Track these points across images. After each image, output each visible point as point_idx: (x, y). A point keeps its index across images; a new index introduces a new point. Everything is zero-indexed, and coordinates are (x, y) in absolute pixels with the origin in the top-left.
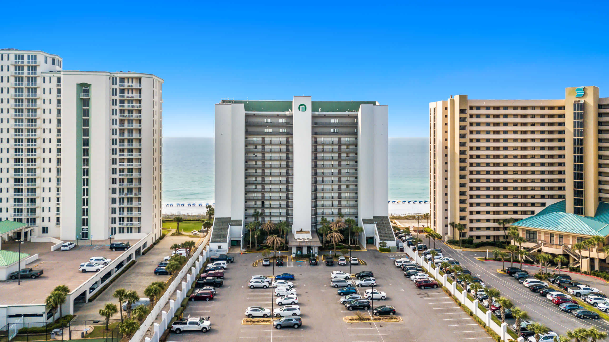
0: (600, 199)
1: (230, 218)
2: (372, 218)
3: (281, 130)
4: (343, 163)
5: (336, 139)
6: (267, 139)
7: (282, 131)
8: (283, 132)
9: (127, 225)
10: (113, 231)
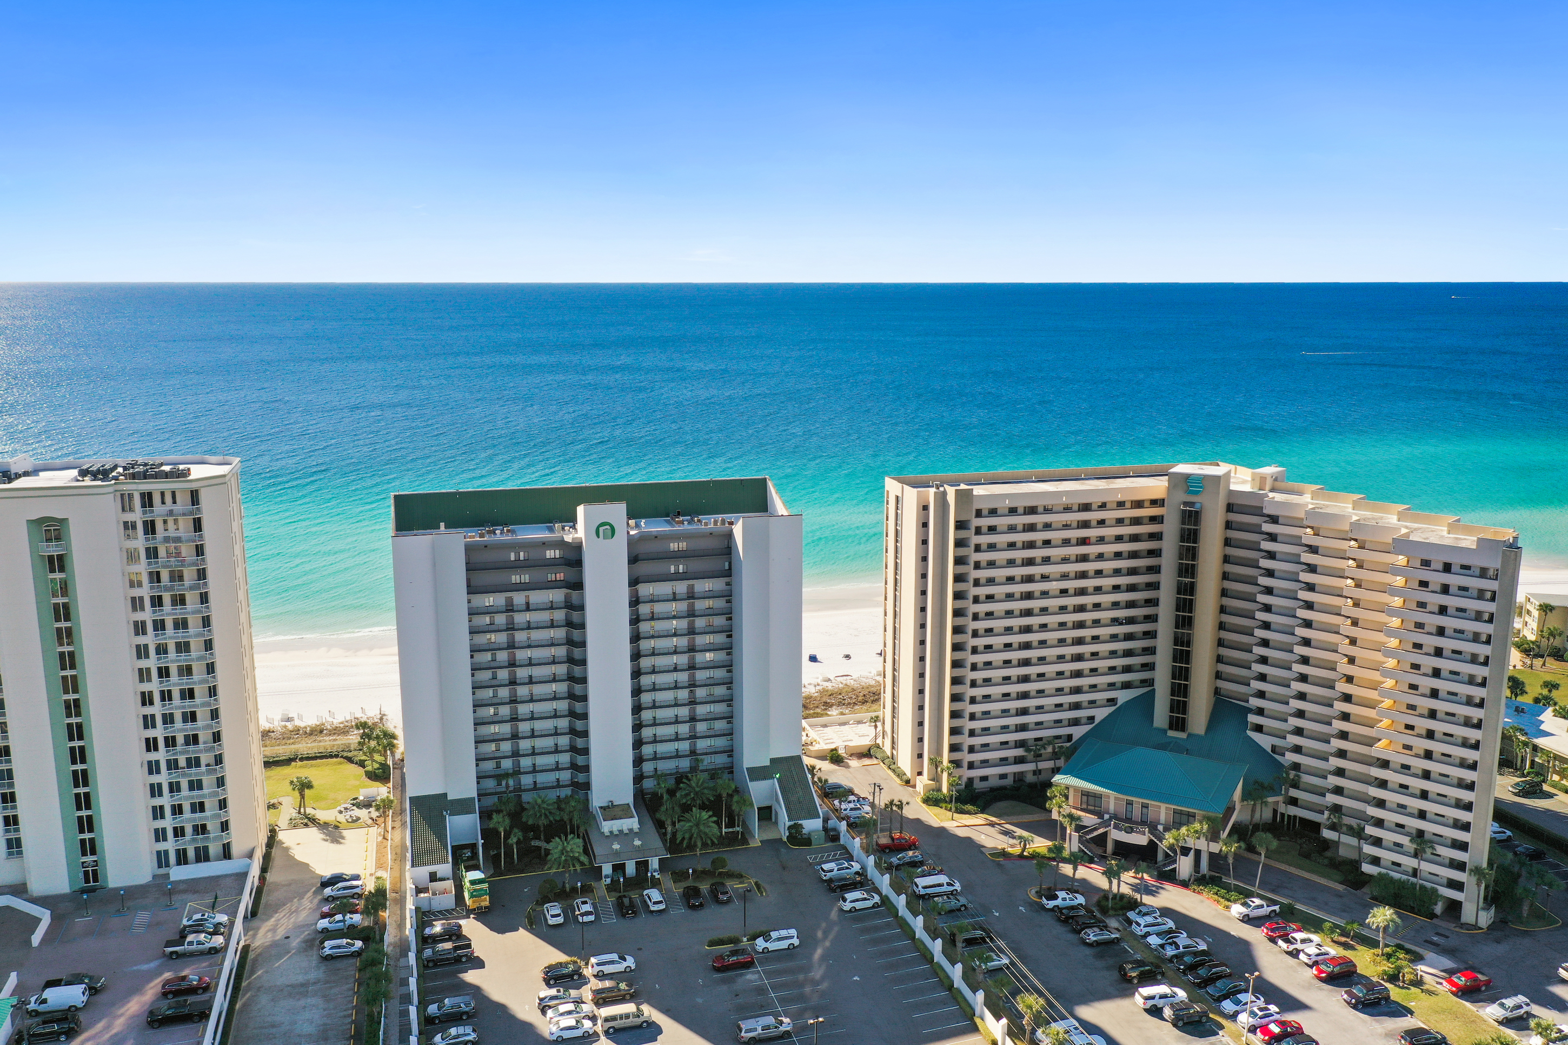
0: (1217, 691)
1: (445, 795)
2: (768, 763)
3: (551, 577)
4: (699, 641)
5: (682, 589)
6: (519, 600)
7: (554, 579)
8: (556, 580)
9: (194, 840)
10: (162, 859)
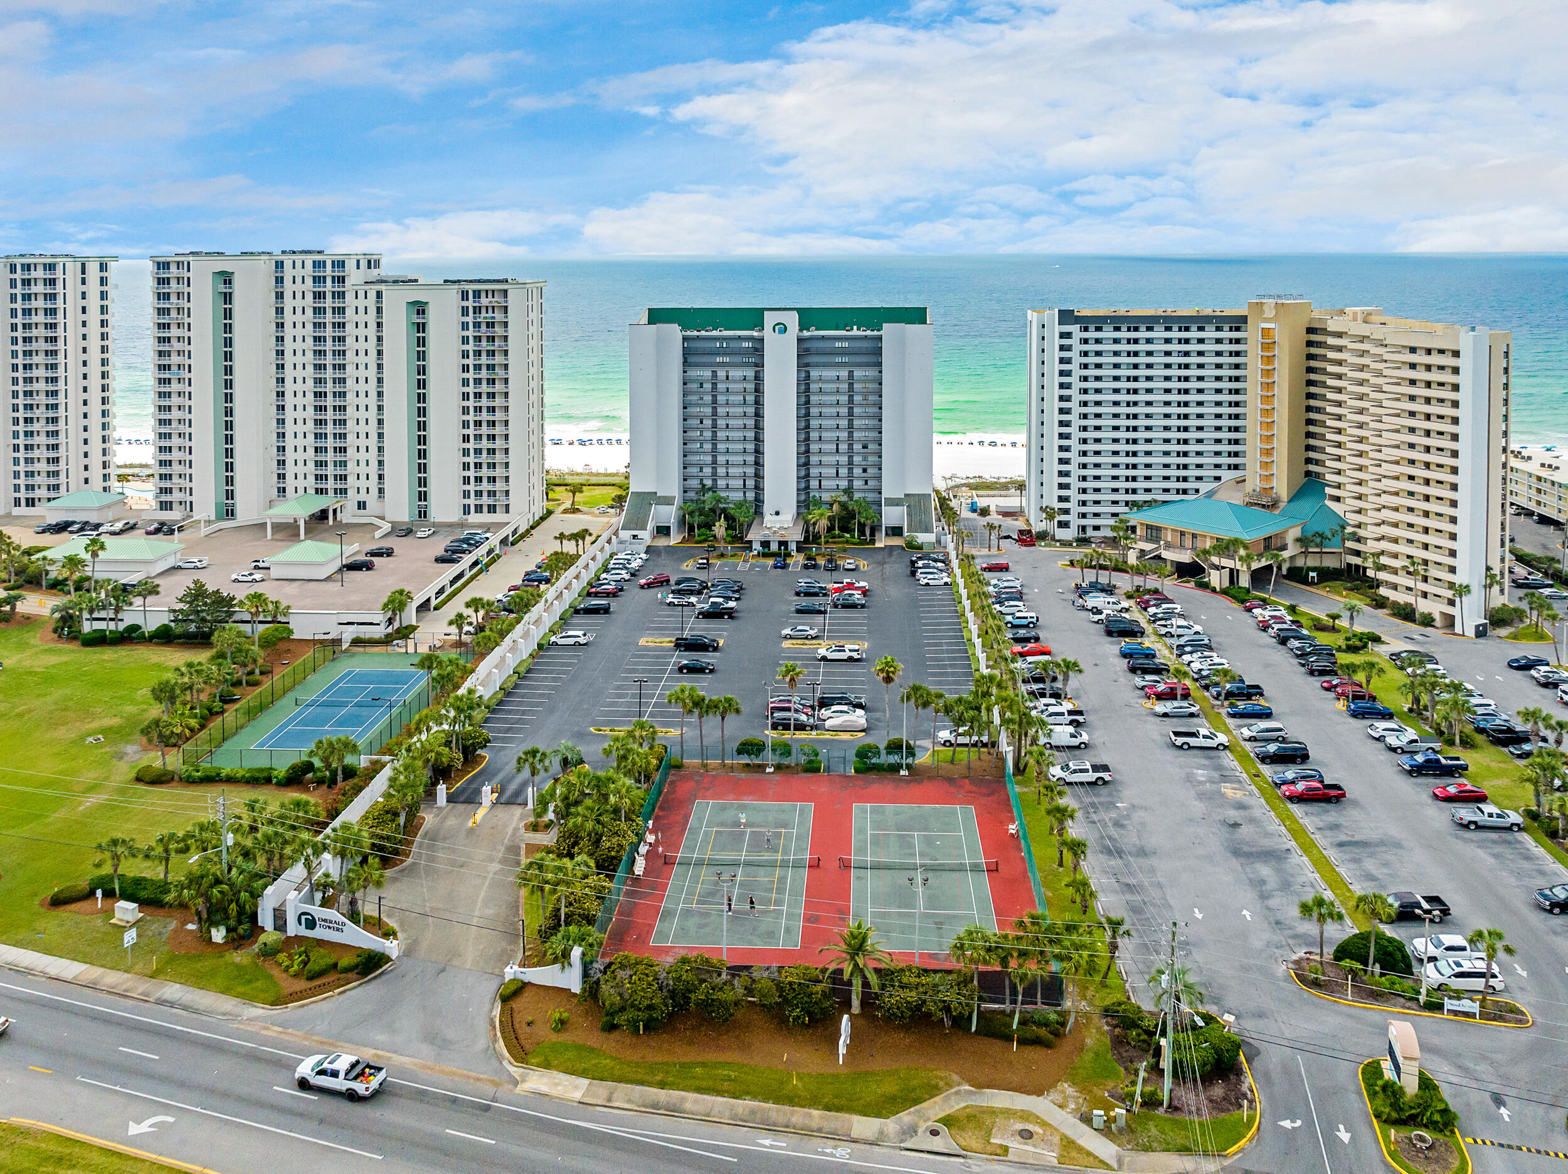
0: (1308, 474)
1: (655, 493)
2: (903, 497)
3: (745, 360)
4: (856, 410)
5: (844, 374)
6: (721, 374)
8: (748, 363)
9: (488, 501)
10: (466, 510)
